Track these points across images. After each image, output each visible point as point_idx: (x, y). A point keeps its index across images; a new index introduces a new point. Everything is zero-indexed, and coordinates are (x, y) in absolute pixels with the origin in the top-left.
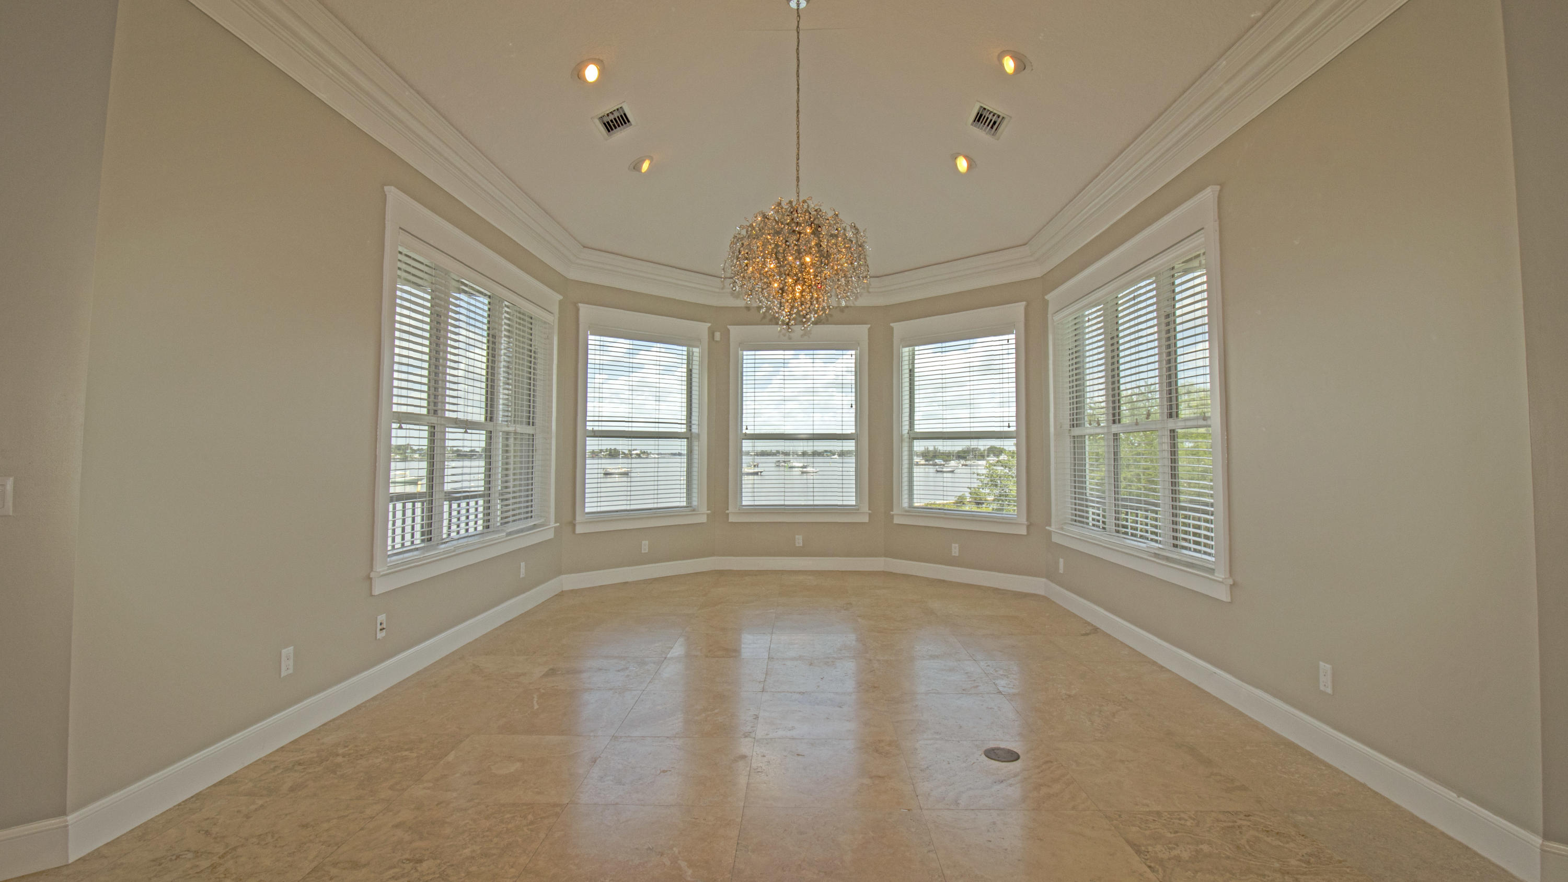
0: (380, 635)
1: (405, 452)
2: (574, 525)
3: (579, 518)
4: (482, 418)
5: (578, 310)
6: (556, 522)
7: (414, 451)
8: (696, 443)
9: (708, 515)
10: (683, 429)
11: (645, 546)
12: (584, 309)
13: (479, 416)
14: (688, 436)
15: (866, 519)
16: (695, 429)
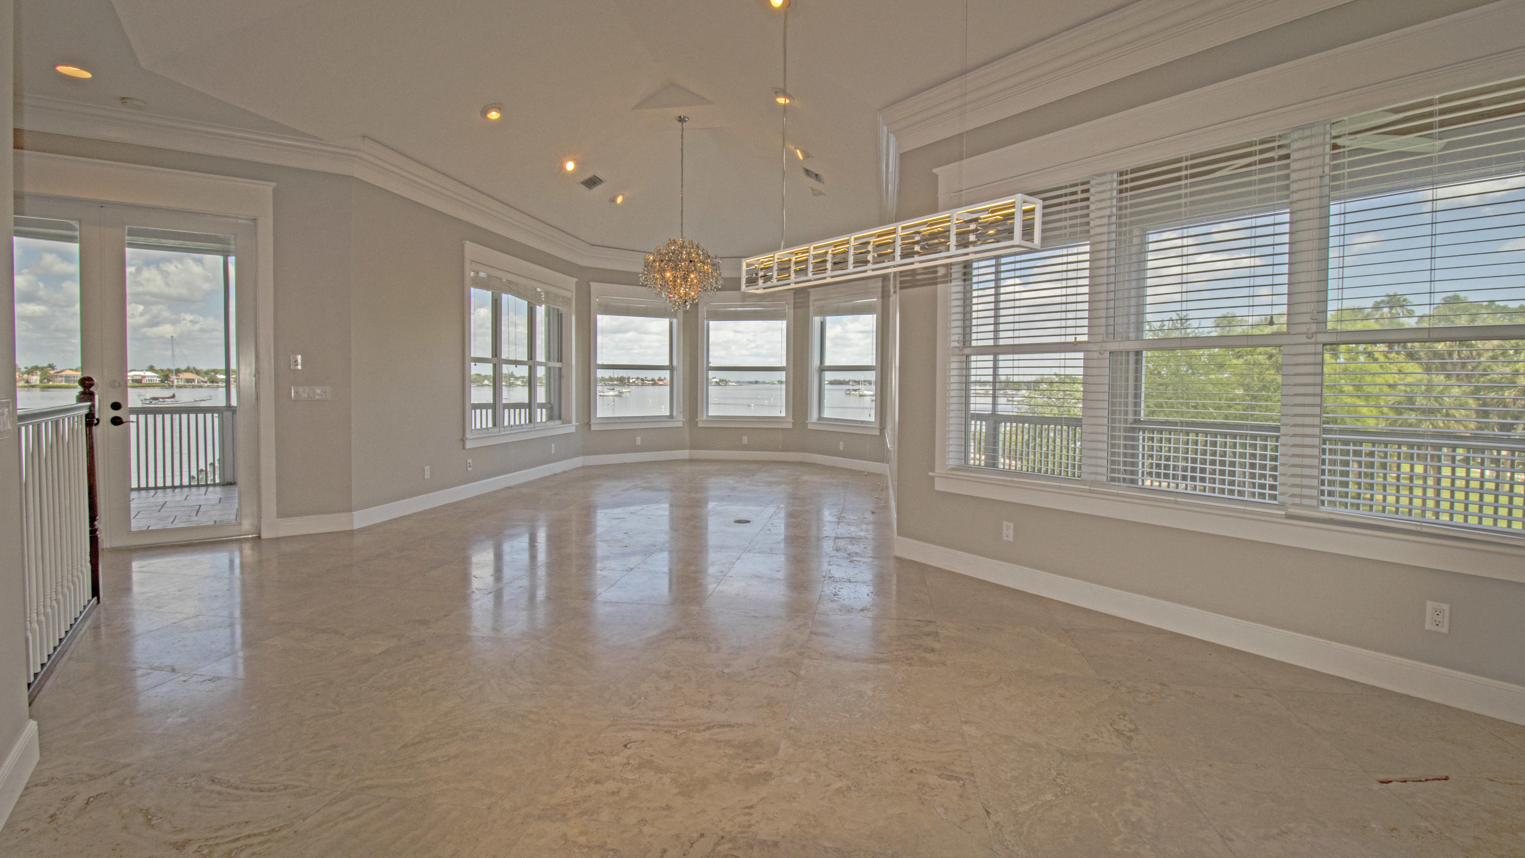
0: (469, 469)
1: (480, 379)
2: (590, 425)
3: (593, 421)
4: (526, 359)
5: (590, 286)
6: (576, 422)
7: (517, 379)
8: (675, 373)
9: (683, 421)
10: (667, 363)
11: (639, 441)
12: (593, 285)
13: (525, 358)
14: (671, 368)
15: (791, 426)
16: (675, 363)
